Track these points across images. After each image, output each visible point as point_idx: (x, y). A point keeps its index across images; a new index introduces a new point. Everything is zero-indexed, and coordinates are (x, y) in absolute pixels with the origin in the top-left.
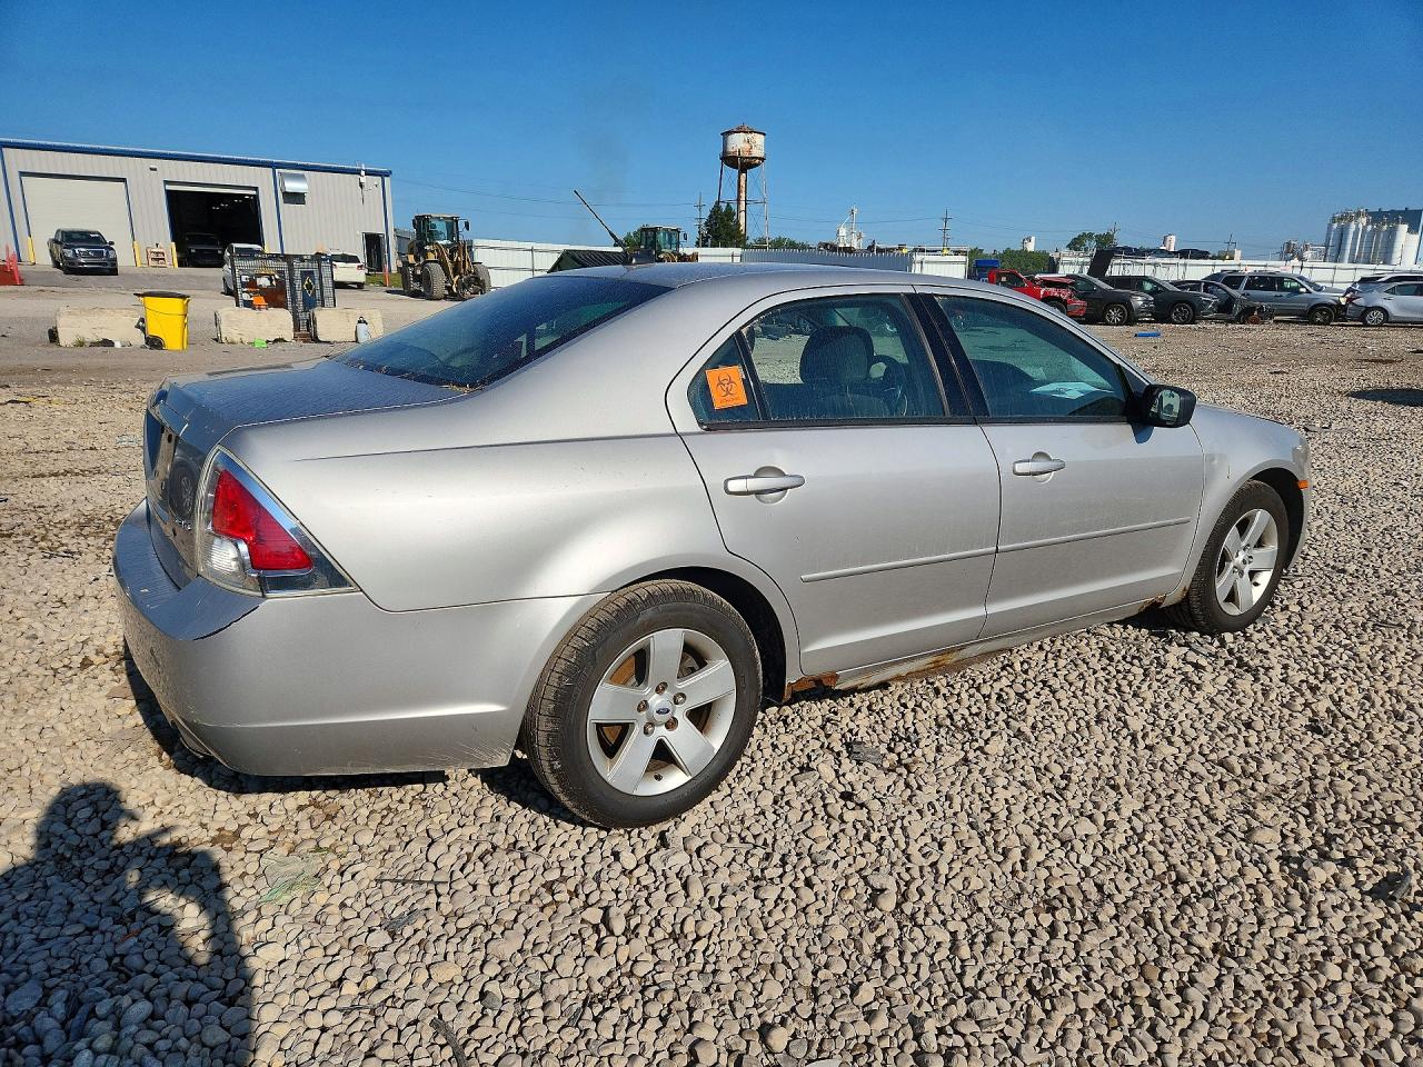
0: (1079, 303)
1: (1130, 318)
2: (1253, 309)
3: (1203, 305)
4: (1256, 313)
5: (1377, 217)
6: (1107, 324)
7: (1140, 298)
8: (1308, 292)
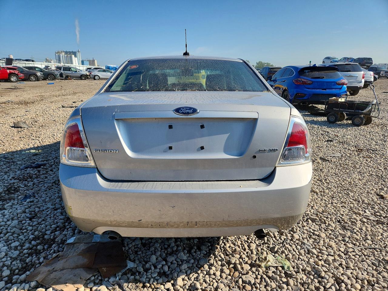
0: (22, 75)
1: (38, 79)
2: (68, 76)
3: (56, 75)
4: (69, 77)
5: (66, 53)
6: (31, 81)
7: (39, 73)
8: (79, 72)
